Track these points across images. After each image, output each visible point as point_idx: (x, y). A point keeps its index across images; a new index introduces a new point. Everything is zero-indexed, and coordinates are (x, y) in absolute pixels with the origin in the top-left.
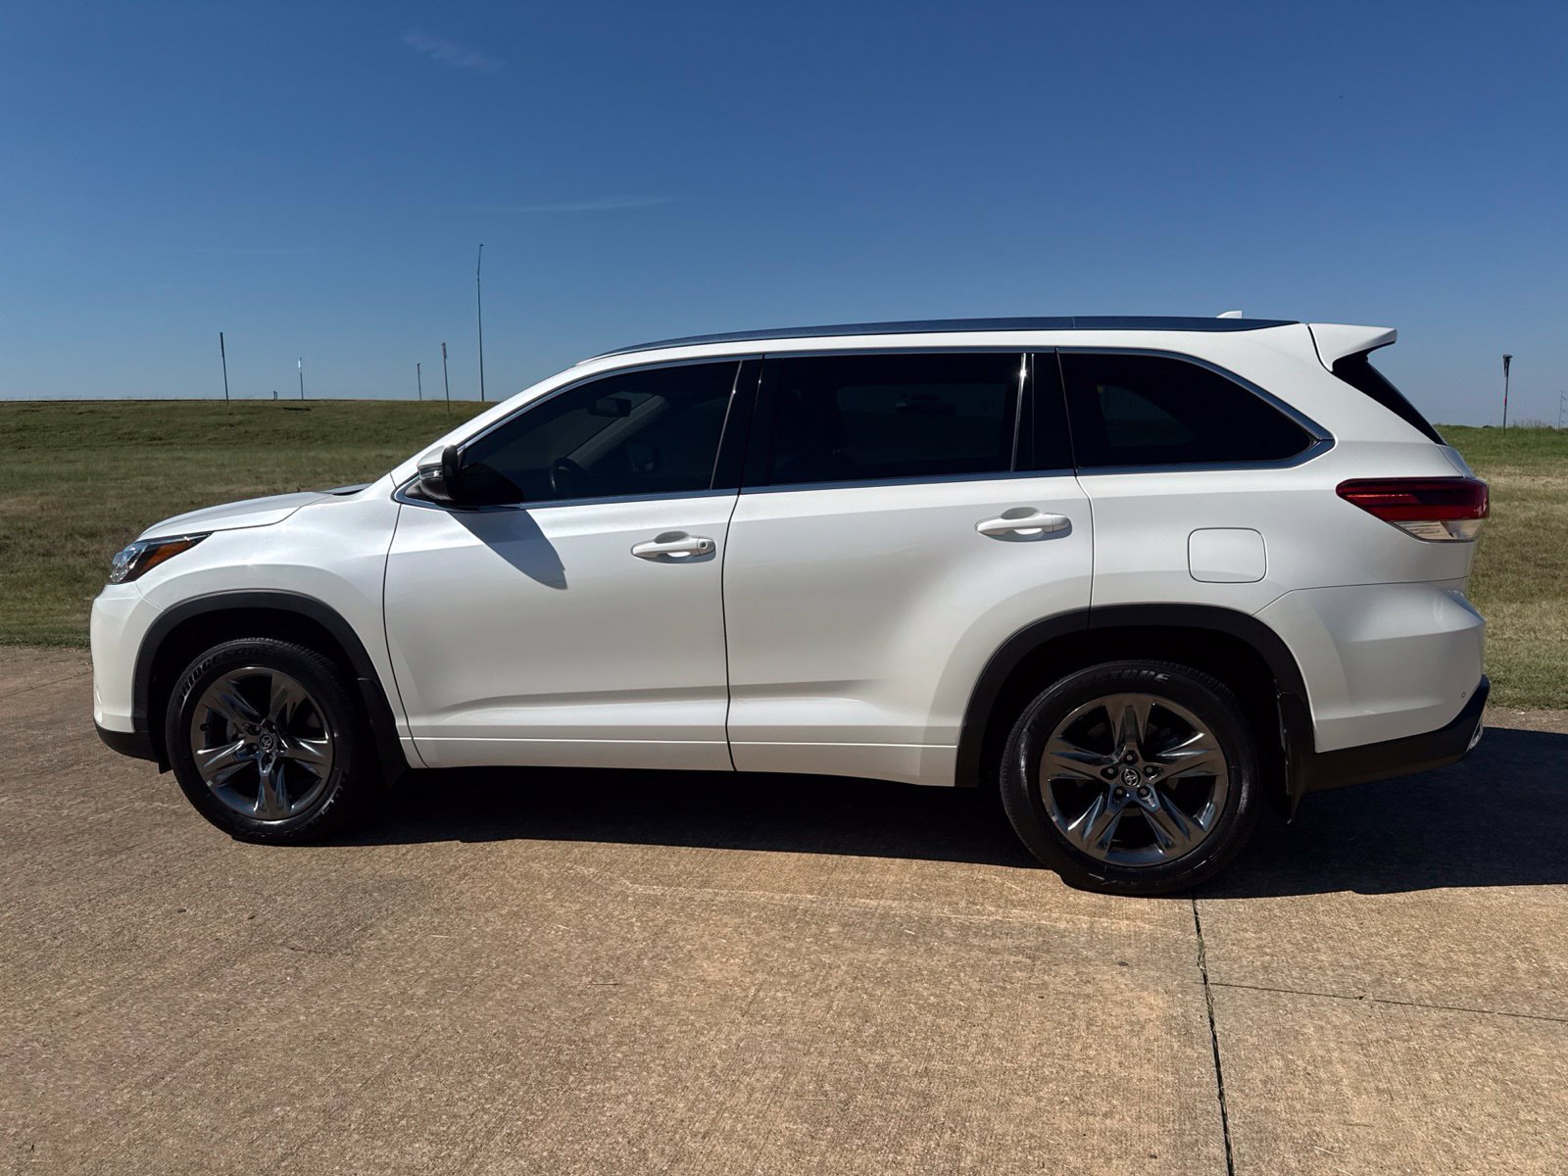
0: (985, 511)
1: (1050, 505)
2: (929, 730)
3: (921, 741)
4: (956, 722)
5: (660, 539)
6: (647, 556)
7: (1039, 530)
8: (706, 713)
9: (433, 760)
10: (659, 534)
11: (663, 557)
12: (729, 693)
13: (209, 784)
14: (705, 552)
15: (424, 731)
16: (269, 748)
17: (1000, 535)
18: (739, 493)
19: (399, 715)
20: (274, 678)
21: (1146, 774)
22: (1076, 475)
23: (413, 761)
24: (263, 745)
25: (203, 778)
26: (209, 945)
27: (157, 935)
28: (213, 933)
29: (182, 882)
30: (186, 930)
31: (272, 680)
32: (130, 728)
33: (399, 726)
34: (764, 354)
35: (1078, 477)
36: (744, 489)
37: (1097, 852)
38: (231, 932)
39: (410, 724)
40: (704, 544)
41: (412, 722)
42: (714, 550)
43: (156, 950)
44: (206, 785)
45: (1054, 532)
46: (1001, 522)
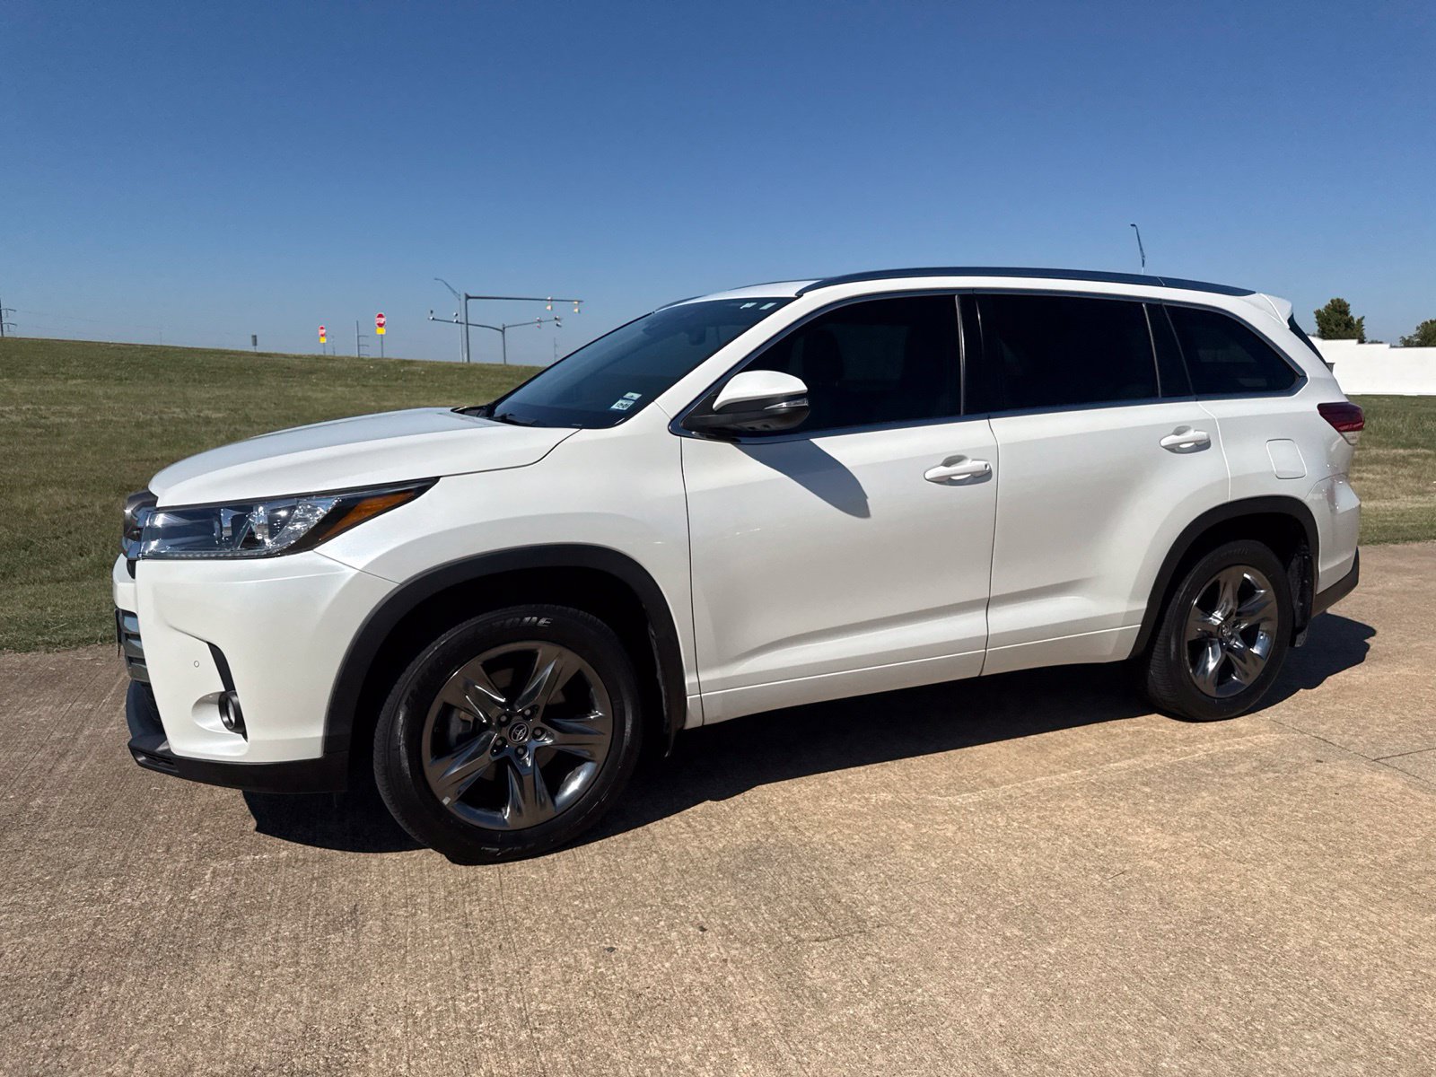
0: (1158, 430)
1: (1200, 424)
2: (1128, 614)
3: (1120, 625)
4: (1143, 605)
5: (948, 463)
6: (938, 480)
7: (1191, 444)
8: (968, 626)
9: (715, 715)
10: (947, 456)
11: (948, 481)
12: (988, 604)
13: (446, 801)
14: (982, 476)
15: (714, 684)
16: (524, 738)
17: (1173, 449)
18: (989, 418)
19: (689, 671)
20: (540, 651)
21: (1234, 626)
22: (1197, 400)
23: (693, 720)
24: (515, 737)
25: (438, 795)
26: (732, 969)
27: (649, 980)
28: (703, 956)
29: (528, 923)
30: (667, 965)
31: (537, 654)
32: (316, 752)
33: (689, 684)
34: (973, 289)
35: (1198, 403)
36: (989, 413)
37: (1211, 690)
38: (719, 948)
39: (701, 680)
40: (986, 466)
41: (704, 677)
42: (990, 471)
43: (688, 993)
44: (442, 804)
45: (1202, 446)
46: (1173, 439)
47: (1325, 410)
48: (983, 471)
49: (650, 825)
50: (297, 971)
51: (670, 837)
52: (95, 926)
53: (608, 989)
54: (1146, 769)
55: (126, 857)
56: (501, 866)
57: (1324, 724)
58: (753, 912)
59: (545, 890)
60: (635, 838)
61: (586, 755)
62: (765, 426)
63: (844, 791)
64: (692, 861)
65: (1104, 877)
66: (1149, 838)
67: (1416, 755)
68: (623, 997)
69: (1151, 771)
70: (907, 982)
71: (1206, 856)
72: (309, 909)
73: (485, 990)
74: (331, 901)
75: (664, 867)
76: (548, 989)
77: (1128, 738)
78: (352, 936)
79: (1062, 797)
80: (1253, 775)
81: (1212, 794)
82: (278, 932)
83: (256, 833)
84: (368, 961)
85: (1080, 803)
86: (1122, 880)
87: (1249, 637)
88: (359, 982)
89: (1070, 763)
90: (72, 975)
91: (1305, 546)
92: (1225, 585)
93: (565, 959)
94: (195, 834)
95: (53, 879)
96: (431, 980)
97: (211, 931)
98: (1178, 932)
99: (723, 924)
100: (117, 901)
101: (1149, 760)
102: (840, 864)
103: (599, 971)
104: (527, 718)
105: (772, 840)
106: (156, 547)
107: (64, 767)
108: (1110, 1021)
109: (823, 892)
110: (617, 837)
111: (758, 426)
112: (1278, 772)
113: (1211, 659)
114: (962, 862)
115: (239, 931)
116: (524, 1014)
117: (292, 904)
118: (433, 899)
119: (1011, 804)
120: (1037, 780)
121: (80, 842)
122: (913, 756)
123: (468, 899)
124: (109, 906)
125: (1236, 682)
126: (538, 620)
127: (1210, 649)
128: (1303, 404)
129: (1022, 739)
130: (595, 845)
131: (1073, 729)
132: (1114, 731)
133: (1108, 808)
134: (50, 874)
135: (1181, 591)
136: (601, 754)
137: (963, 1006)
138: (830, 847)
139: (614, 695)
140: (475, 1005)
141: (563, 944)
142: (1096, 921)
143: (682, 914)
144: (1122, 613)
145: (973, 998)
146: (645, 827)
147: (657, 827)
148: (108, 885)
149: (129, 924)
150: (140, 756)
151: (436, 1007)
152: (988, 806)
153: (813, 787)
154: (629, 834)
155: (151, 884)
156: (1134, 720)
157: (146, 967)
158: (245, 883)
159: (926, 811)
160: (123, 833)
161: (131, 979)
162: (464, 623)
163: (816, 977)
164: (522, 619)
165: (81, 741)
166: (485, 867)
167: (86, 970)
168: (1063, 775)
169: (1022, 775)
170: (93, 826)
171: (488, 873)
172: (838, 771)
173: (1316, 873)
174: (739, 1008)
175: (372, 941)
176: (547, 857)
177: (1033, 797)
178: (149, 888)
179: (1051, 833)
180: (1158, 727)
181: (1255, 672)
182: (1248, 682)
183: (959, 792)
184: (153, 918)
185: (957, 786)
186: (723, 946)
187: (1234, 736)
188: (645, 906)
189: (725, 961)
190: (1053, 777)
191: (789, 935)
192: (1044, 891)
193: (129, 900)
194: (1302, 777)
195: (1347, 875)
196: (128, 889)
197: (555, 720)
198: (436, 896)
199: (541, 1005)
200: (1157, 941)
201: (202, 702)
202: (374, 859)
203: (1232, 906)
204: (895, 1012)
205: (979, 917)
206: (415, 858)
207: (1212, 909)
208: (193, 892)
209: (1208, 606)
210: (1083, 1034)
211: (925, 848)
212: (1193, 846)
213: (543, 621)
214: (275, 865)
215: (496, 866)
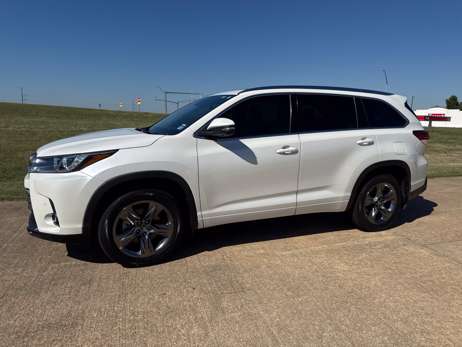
0: (357, 138)
1: (370, 137)
2: (344, 197)
3: (342, 200)
4: (350, 194)
5: (284, 148)
6: (280, 153)
7: (367, 143)
8: (290, 199)
9: (207, 225)
10: (283, 146)
11: (284, 153)
12: (297, 192)
16: (145, 230)
17: (361, 144)
18: (298, 134)
19: (199, 211)
20: (150, 203)
21: (382, 202)
22: (370, 129)
23: (200, 226)
24: (143, 229)
25: (118, 246)
26: (200, 301)
27: (174, 303)
28: (192, 297)
29: (141, 285)
30: (180, 299)
31: (150, 204)
32: (80, 232)
33: (198, 215)
34: (296, 93)
35: (371, 130)
36: (299, 133)
37: (373, 222)
38: (197, 295)
39: (202, 214)
40: (296, 149)
41: (203, 213)
42: (298, 151)
43: (184, 308)
44: (119, 249)
45: (371, 143)
46: (361, 141)
47: (415, 133)
48: (295, 151)
49: (186, 258)
50: (70, 297)
51: (192, 261)
52: (14, 281)
53: (161, 306)
54: (347, 246)
55: (27, 262)
56: (138, 268)
57: (410, 234)
58: (211, 284)
59: (149, 276)
60: (180, 262)
61: (166, 236)
62: (222, 135)
63: (249, 249)
64: (196, 269)
65: (323, 278)
66: (342, 267)
67: (437, 244)
68: (164, 308)
69: (349, 247)
70: (252, 307)
71: (358, 273)
72: (77, 279)
73: (124, 304)
74: (84, 277)
75: (187, 270)
76: (143, 305)
77: (345, 236)
78: (88, 287)
79: (317, 254)
80: (381, 249)
81: (366, 254)
82: (67, 285)
83: (67, 256)
84: (91, 295)
85: (322, 255)
86: (329, 279)
87: (387, 205)
88: (87, 300)
89: (323, 243)
90: (4, 295)
91: (406, 177)
92: (378, 189)
93: (150, 296)
94: (49, 256)
95: (5, 268)
96: (108, 301)
97: (47, 284)
98: (342, 295)
99: (201, 288)
100: (22, 274)
101: (350, 243)
102: (241, 271)
103: (159, 300)
104: (146, 224)
105: (222, 263)
106: (36, 169)
107: (15, 235)
108: (312, 321)
109: (234, 279)
110: (175, 261)
111: (220, 135)
112: (390, 248)
113: (373, 212)
114: (280, 272)
115: (55, 284)
116: (133, 312)
117: (72, 278)
118: (115, 277)
119: (301, 255)
120: (311, 248)
121: (15, 257)
122: (274, 240)
123: (125, 278)
124: (19, 276)
125: (382, 220)
126: (150, 194)
127: (373, 209)
128: (408, 131)
129: (310, 235)
130: (168, 263)
131: (328, 233)
132: (341, 234)
133: (331, 257)
134: (4, 266)
135: (363, 190)
136: (170, 235)
137: (267, 315)
138: (240, 266)
139: (174, 218)
140: (120, 308)
141: (150, 292)
142: (317, 291)
143: (189, 284)
144: (342, 196)
145: (271, 312)
146: (185, 258)
147: (188, 259)
148: (20, 270)
149: (24, 281)
150: (30, 232)
151: (108, 308)
152: (293, 255)
153: (240, 248)
154: (179, 260)
155: (33, 270)
156: (348, 231)
157: (26, 294)
158: (60, 271)
159: (273, 256)
160: (28, 255)
161: (21, 297)
162: (126, 194)
163: (225, 304)
164: (144, 193)
165: (22, 228)
166: (133, 269)
167: (8, 294)
168: (320, 247)
169: (307, 246)
170: (19, 253)
171: (133, 271)
172: (249, 244)
173: (392, 279)
174: (198, 312)
175: (94, 289)
176: (153, 266)
177: (308, 253)
178: (32, 271)
179: (310, 264)
180: (356, 233)
181: (389, 216)
182: (386, 220)
183: (285, 251)
184: (31, 280)
185: (285, 249)
186: (199, 294)
187: (379, 237)
188: (178, 282)
189: (198, 298)
190: (316, 247)
191: (220, 291)
192: (303, 282)
193: (25, 275)
194: (397, 250)
195: (402, 280)
196: (26, 271)
197: (156, 225)
198: (116, 277)
199: (139, 309)
200: (334, 298)
201: (47, 216)
202: (100, 265)
203: (361, 288)
204: (246, 316)
205: (280, 288)
206: (113, 265)
207: (355, 289)
208: (45, 273)
209: (373, 195)
210: (302, 324)
211: (269, 267)
212: (355, 270)
213: (151, 194)
214: (71, 266)
215: (136, 268)
